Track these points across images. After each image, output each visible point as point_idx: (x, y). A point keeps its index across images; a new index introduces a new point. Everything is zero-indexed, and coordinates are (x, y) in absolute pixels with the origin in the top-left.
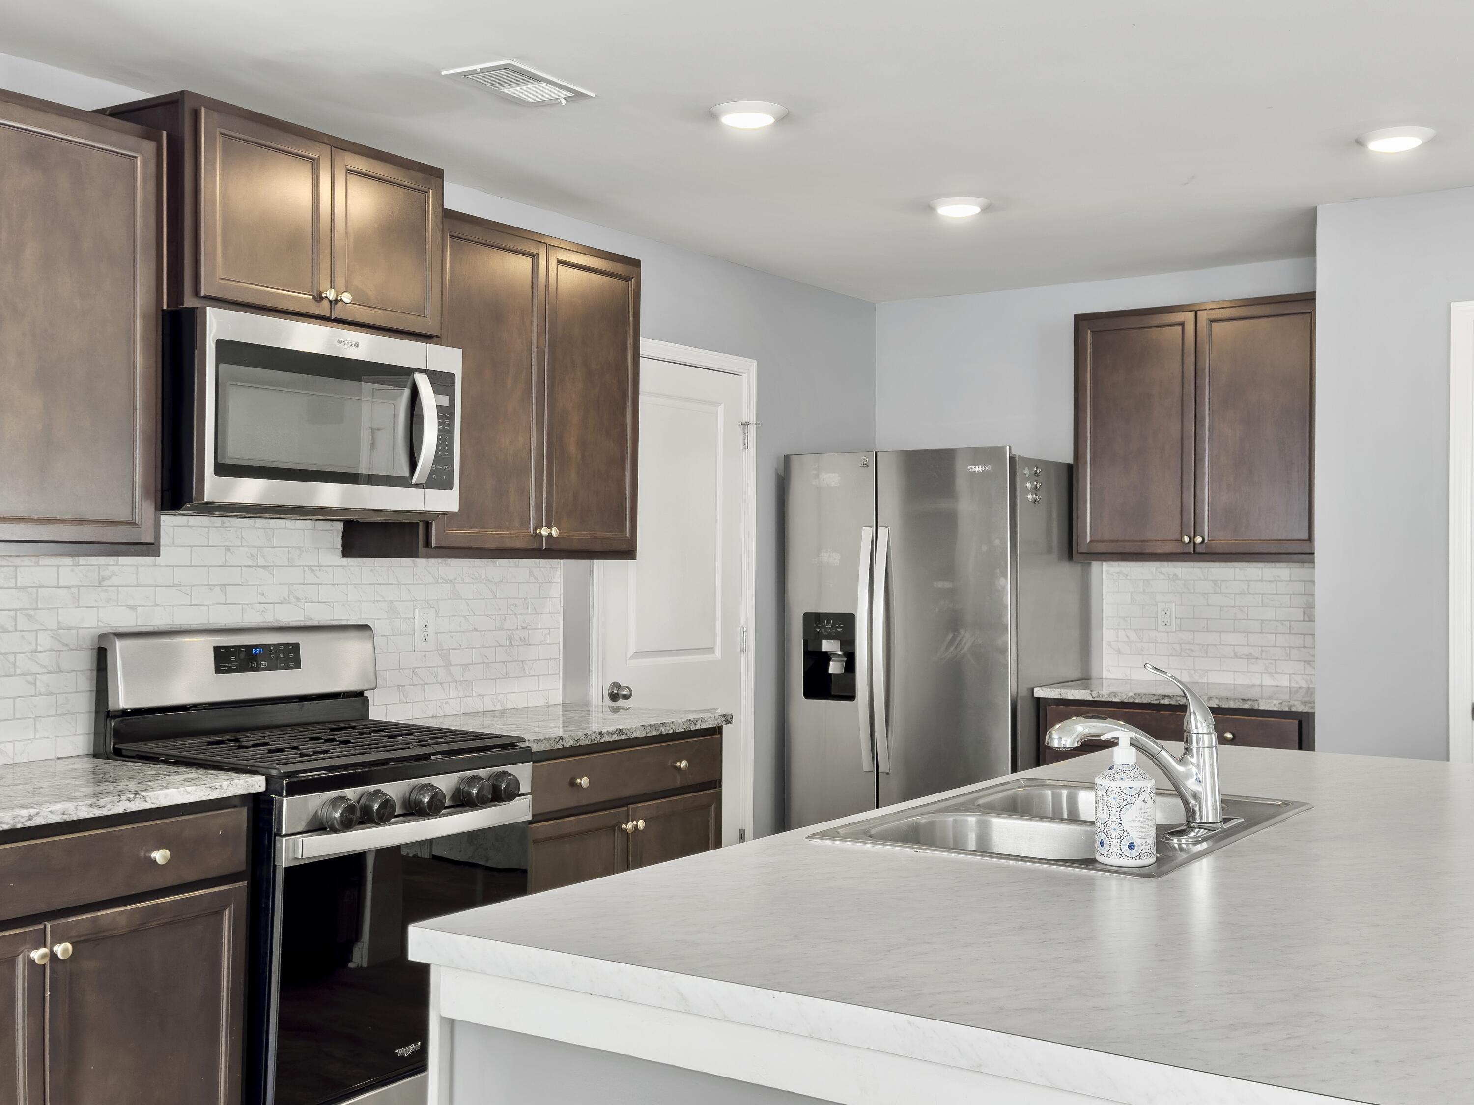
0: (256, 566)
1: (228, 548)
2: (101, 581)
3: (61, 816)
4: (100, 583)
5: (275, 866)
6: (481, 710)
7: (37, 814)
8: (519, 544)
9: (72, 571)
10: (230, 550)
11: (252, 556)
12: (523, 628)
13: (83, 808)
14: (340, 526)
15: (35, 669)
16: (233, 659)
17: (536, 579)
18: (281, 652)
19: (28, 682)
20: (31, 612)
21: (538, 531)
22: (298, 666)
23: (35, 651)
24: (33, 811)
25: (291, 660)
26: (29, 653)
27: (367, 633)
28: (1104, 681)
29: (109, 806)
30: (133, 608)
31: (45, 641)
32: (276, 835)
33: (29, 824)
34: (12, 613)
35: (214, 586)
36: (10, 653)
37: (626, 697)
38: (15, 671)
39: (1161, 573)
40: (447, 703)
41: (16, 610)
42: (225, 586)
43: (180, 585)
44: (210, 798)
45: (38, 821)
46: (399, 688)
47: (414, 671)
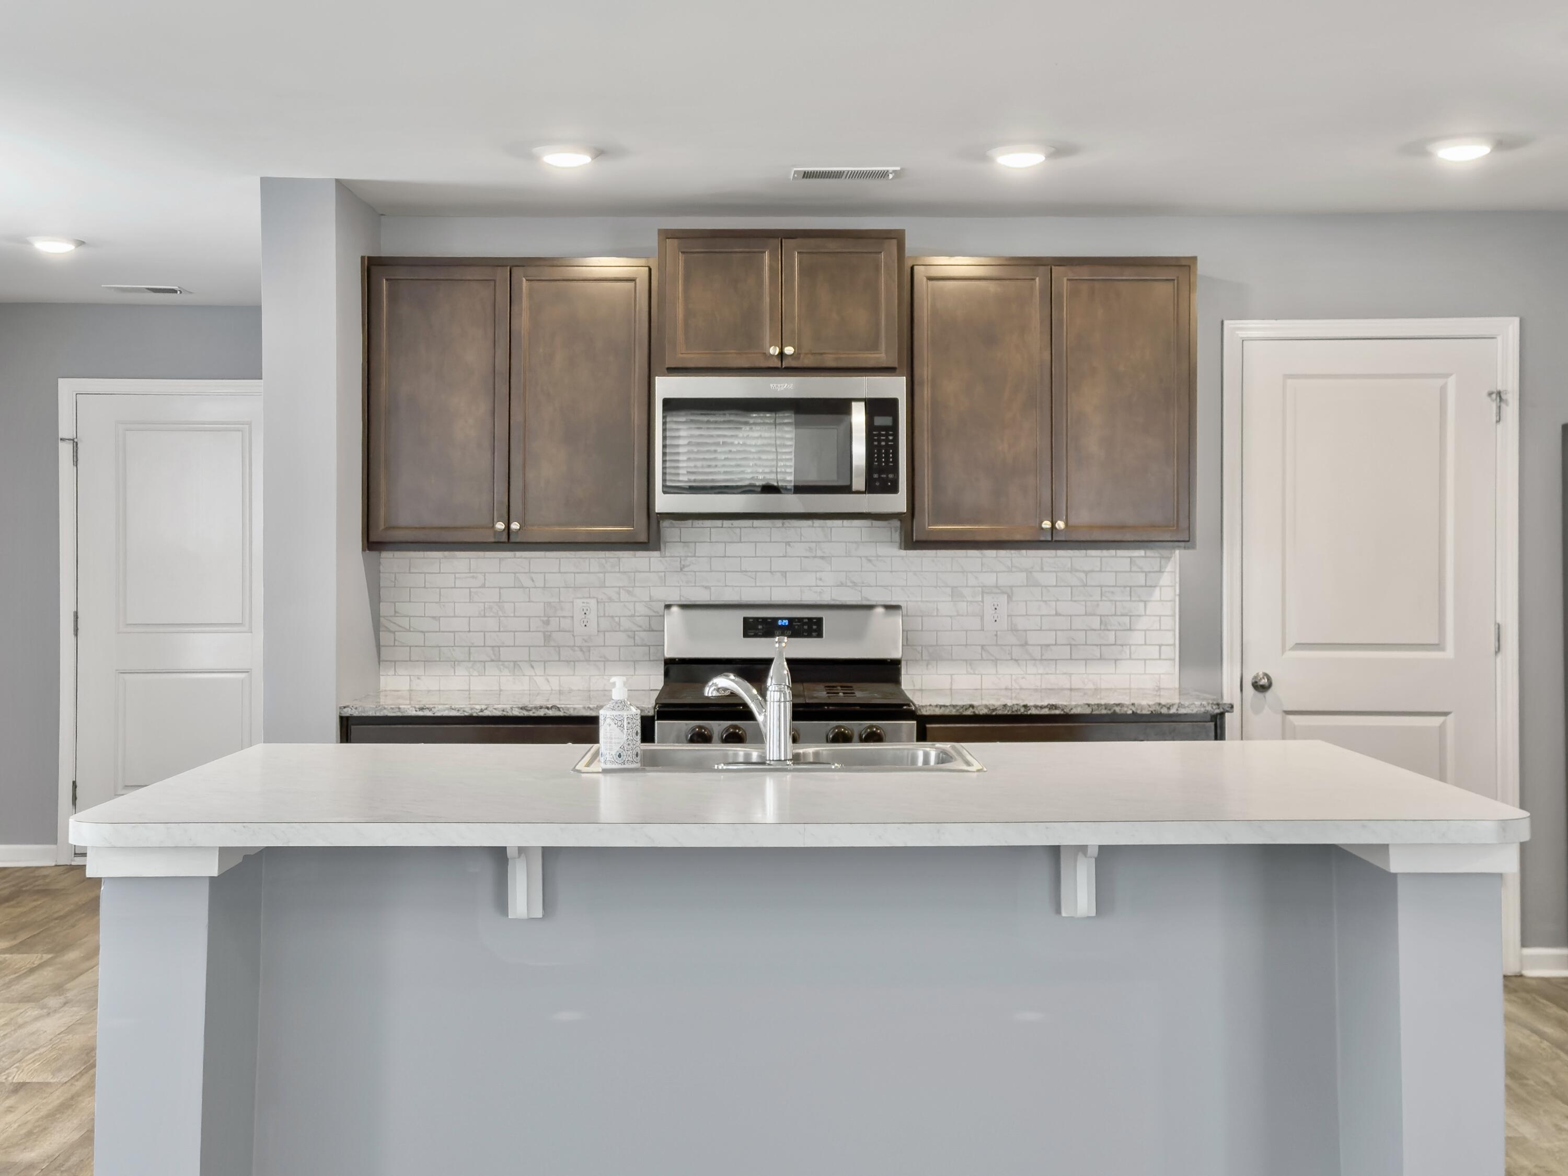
0: (815, 557)
1: (788, 543)
10: (790, 545)
11: (811, 549)
12: (1125, 614)
15: (635, 628)
16: (760, 627)
17: (1141, 568)
18: (805, 624)
22: (820, 635)
25: (814, 630)
27: (899, 610)
35: (776, 572)
36: (617, 616)
37: (1264, 687)
38: (620, 629)
43: (748, 572)
46: (966, 660)
47: (983, 647)
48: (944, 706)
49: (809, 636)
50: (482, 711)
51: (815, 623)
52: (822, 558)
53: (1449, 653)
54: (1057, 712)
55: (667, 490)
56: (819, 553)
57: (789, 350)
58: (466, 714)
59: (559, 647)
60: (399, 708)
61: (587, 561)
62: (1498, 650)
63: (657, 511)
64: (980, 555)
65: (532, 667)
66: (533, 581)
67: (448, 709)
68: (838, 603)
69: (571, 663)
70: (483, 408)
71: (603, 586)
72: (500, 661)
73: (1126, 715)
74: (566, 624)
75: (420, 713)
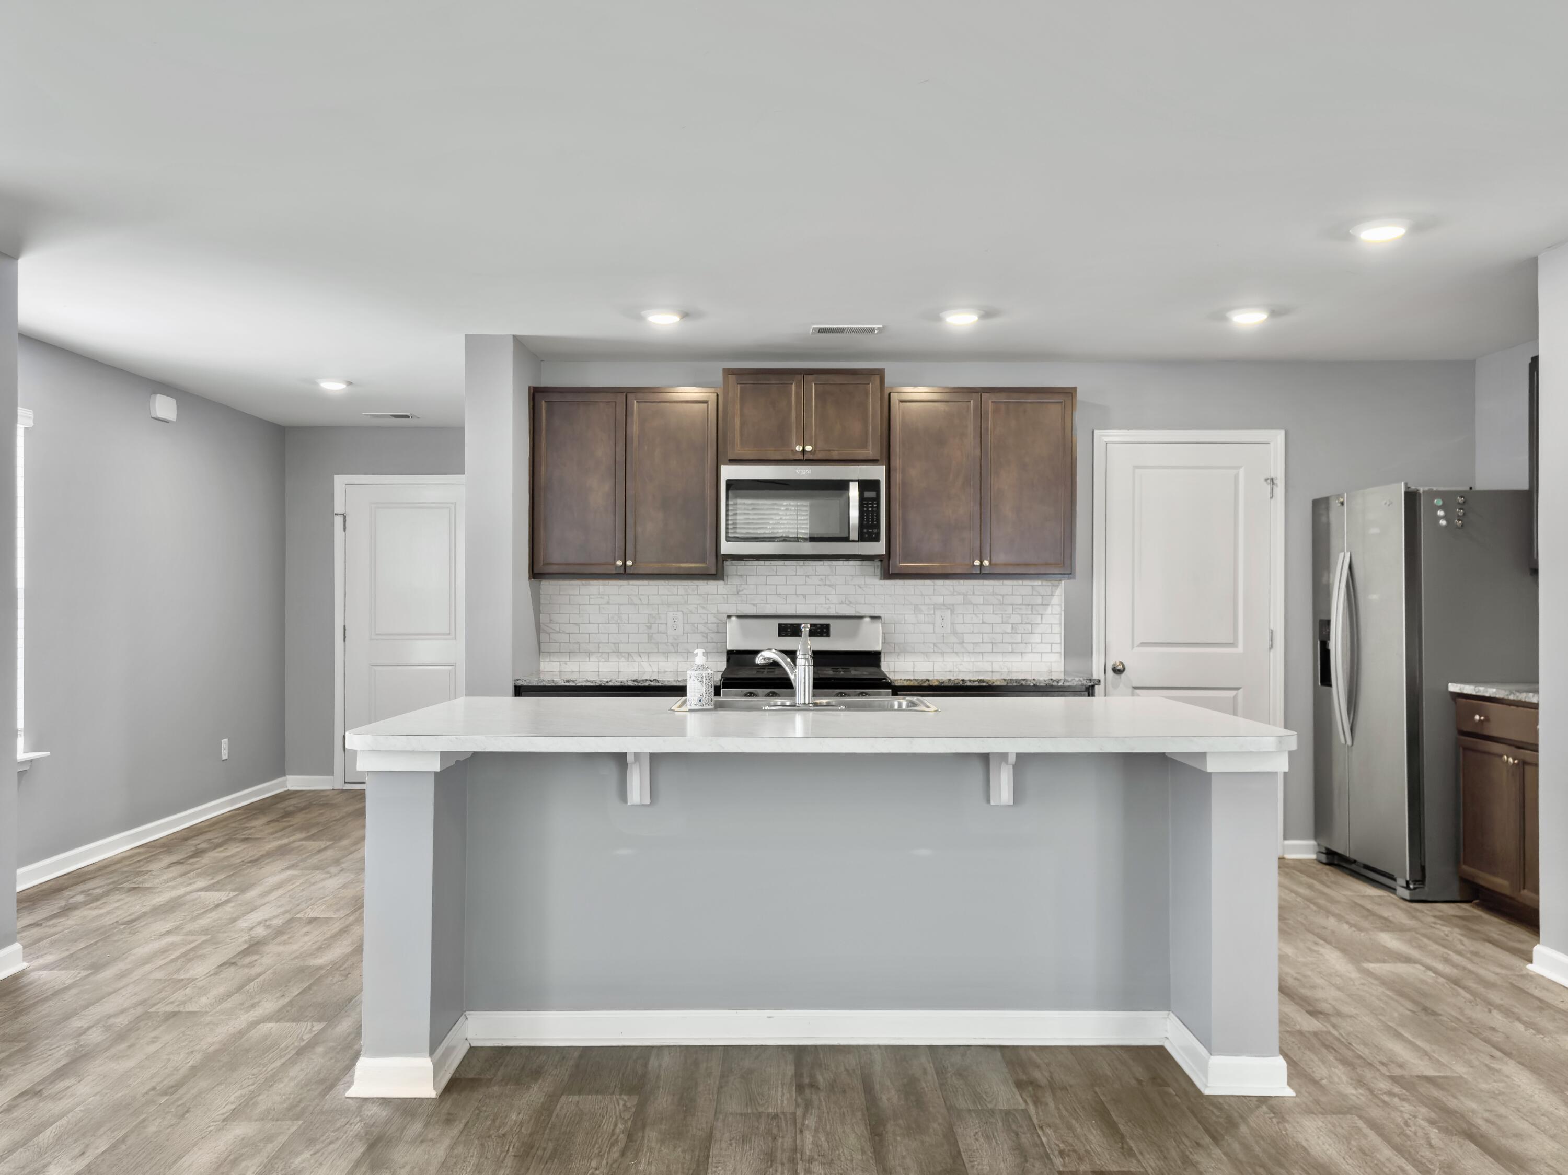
0: (825, 585)
10: (808, 577)
12: (1028, 623)
14: (874, 564)
16: (789, 630)
17: (1039, 593)
18: (818, 629)
22: (829, 636)
25: (826, 633)
26: (704, 623)
27: (879, 620)
30: (755, 605)
31: (711, 619)
36: (695, 623)
38: (697, 631)
41: (697, 604)
46: (923, 653)
47: (935, 644)
48: (910, 680)
49: (821, 636)
50: (607, 682)
51: (824, 628)
52: (829, 585)
53: (1240, 649)
54: (984, 684)
55: (728, 539)
56: (827, 583)
57: (809, 448)
58: (597, 684)
59: (658, 643)
60: (553, 681)
61: (676, 587)
62: (1271, 647)
63: (722, 553)
64: (933, 584)
65: (640, 656)
66: (640, 600)
67: (585, 681)
68: (840, 615)
69: (666, 654)
70: (607, 487)
71: (686, 603)
72: (619, 652)
73: (1029, 686)
74: (662, 628)
75: (567, 684)
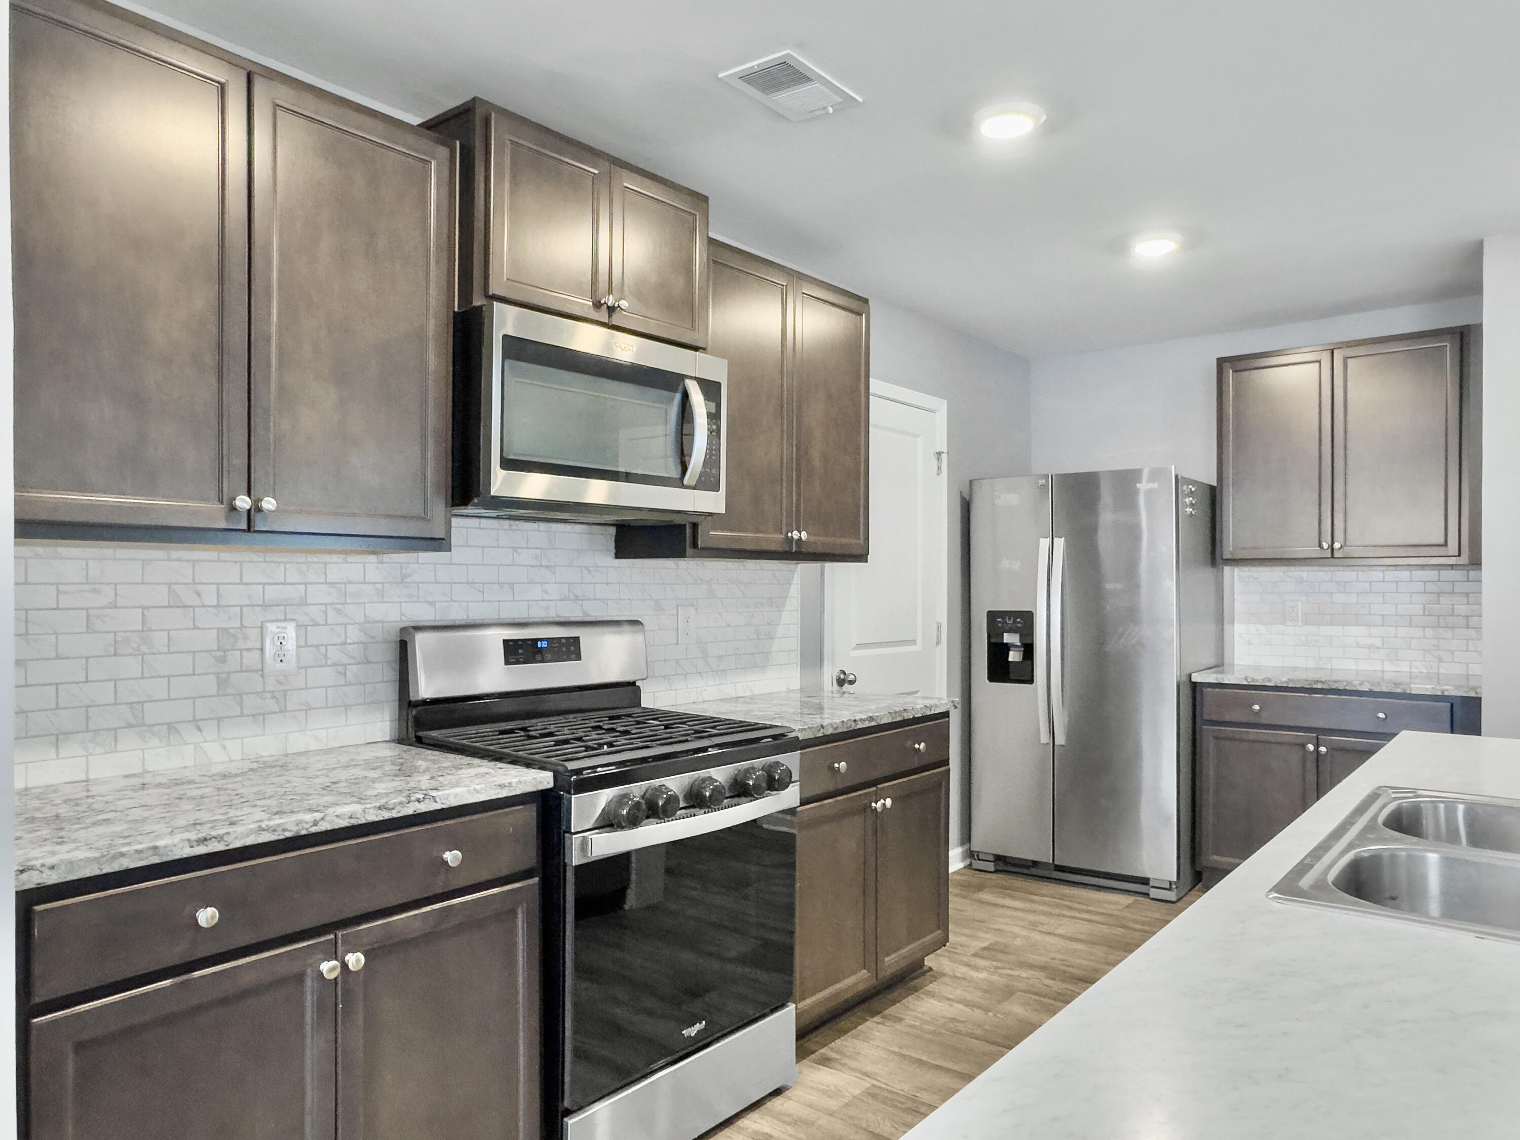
0: (541, 566)
1: (515, 549)
2: (404, 577)
3: (348, 820)
4: (402, 580)
5: (565, 865)
6: (734, 696)
7: (323, 819)
8: (773, 547)
9: (377, 568)
10: (517, 552)
11: (536, 557)
12: (769, 624)
13: (372, 811)
14: (613, 530)
15: (346, 660)
16: (520, 651)
17: (778, 581)
18: (563, 645)
19: (339, 672)
20: (339, 607)
21: (790, 534)
22: (578, 657)
23: (345, 643)
24: (318, 816)
25: (572, 652)
26: (339, 645)
27: (641, 627)
28: (1236, 668)
29: (398, 808)
30: (432, 604)
31: (354, 634)
32: (565, 832)
33: (314, 830)
34: (323, 607)
35: (503, 583)
36: (322, 645)
37: (851, 682)
38: (326, 662)
39: (1289, 576)
40: (705, 690)
41: (326, 605)
42: (513, 584)
43: (475, 583)
44: (500, 796)
45: (324, 826)
47: (677, 661)
51: (571, 643)
53: (919, 646)
55: (508, 464)
56: (544, 562)
57: (624, 304)
59: (241, 695)
62: (938, 644)
63: (492, 493)
64: (675, 567)
66: (199, 596)
71: (304, 602)
72: (144, 725)
74: (252, 658)
